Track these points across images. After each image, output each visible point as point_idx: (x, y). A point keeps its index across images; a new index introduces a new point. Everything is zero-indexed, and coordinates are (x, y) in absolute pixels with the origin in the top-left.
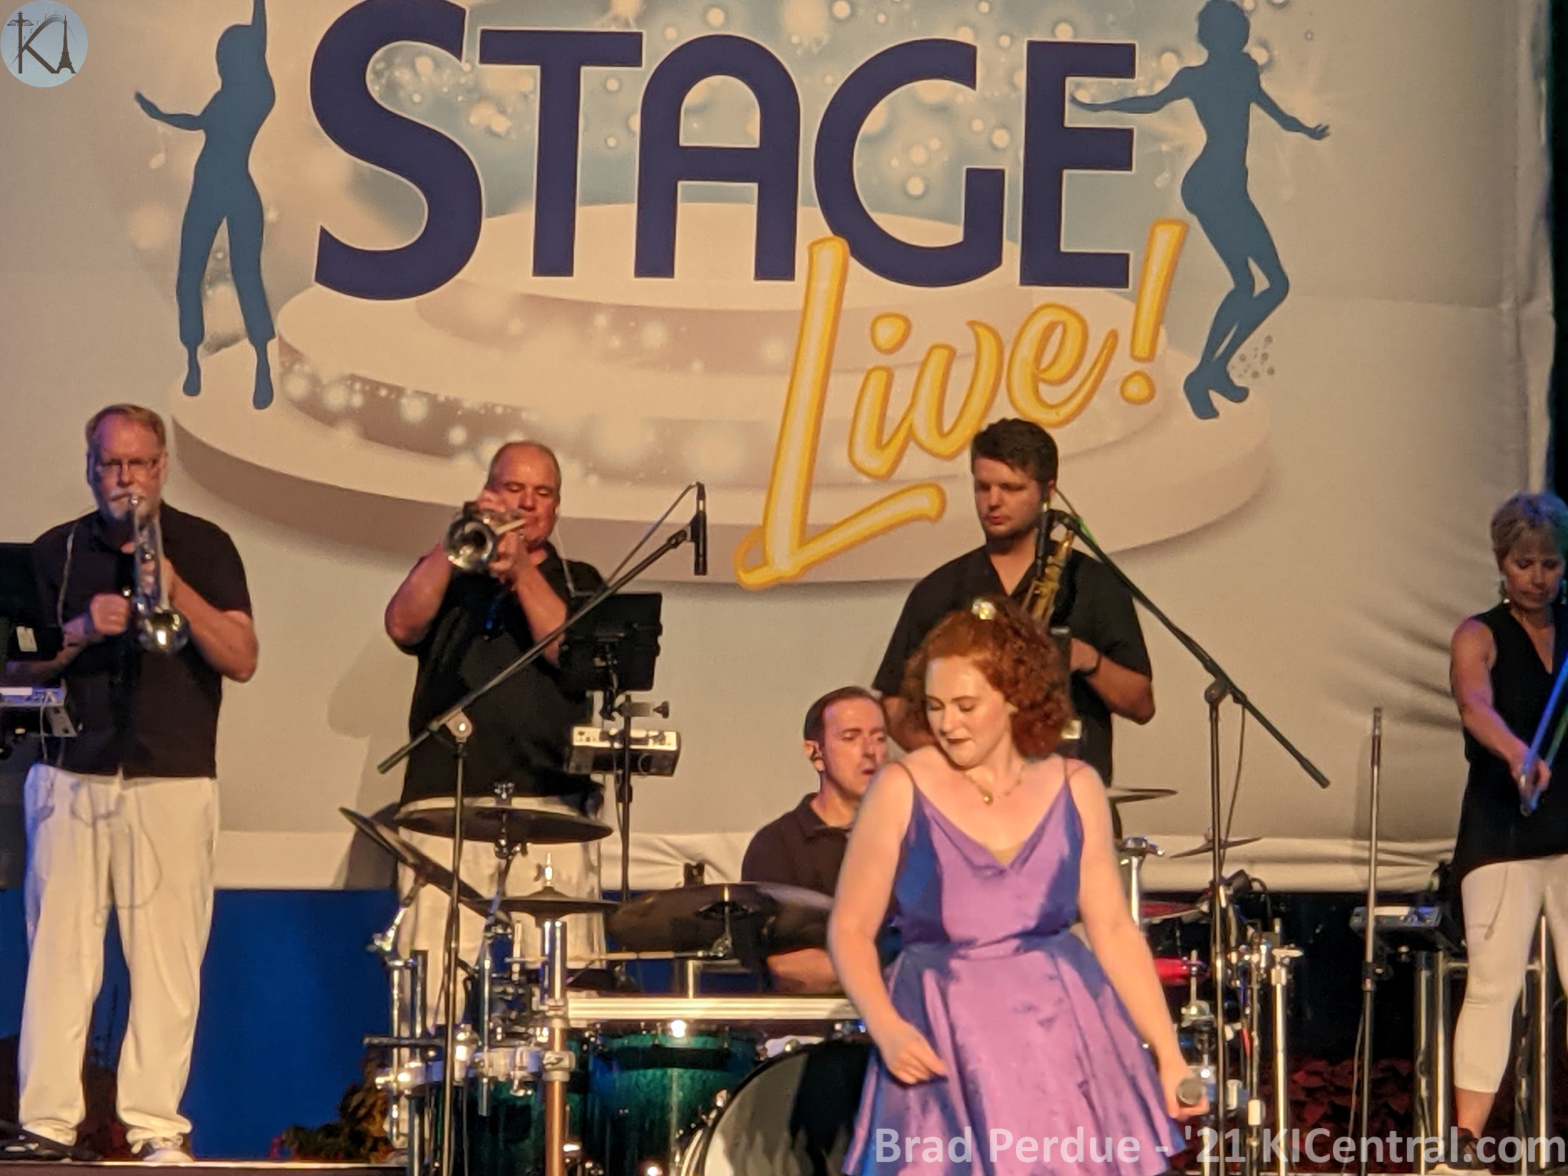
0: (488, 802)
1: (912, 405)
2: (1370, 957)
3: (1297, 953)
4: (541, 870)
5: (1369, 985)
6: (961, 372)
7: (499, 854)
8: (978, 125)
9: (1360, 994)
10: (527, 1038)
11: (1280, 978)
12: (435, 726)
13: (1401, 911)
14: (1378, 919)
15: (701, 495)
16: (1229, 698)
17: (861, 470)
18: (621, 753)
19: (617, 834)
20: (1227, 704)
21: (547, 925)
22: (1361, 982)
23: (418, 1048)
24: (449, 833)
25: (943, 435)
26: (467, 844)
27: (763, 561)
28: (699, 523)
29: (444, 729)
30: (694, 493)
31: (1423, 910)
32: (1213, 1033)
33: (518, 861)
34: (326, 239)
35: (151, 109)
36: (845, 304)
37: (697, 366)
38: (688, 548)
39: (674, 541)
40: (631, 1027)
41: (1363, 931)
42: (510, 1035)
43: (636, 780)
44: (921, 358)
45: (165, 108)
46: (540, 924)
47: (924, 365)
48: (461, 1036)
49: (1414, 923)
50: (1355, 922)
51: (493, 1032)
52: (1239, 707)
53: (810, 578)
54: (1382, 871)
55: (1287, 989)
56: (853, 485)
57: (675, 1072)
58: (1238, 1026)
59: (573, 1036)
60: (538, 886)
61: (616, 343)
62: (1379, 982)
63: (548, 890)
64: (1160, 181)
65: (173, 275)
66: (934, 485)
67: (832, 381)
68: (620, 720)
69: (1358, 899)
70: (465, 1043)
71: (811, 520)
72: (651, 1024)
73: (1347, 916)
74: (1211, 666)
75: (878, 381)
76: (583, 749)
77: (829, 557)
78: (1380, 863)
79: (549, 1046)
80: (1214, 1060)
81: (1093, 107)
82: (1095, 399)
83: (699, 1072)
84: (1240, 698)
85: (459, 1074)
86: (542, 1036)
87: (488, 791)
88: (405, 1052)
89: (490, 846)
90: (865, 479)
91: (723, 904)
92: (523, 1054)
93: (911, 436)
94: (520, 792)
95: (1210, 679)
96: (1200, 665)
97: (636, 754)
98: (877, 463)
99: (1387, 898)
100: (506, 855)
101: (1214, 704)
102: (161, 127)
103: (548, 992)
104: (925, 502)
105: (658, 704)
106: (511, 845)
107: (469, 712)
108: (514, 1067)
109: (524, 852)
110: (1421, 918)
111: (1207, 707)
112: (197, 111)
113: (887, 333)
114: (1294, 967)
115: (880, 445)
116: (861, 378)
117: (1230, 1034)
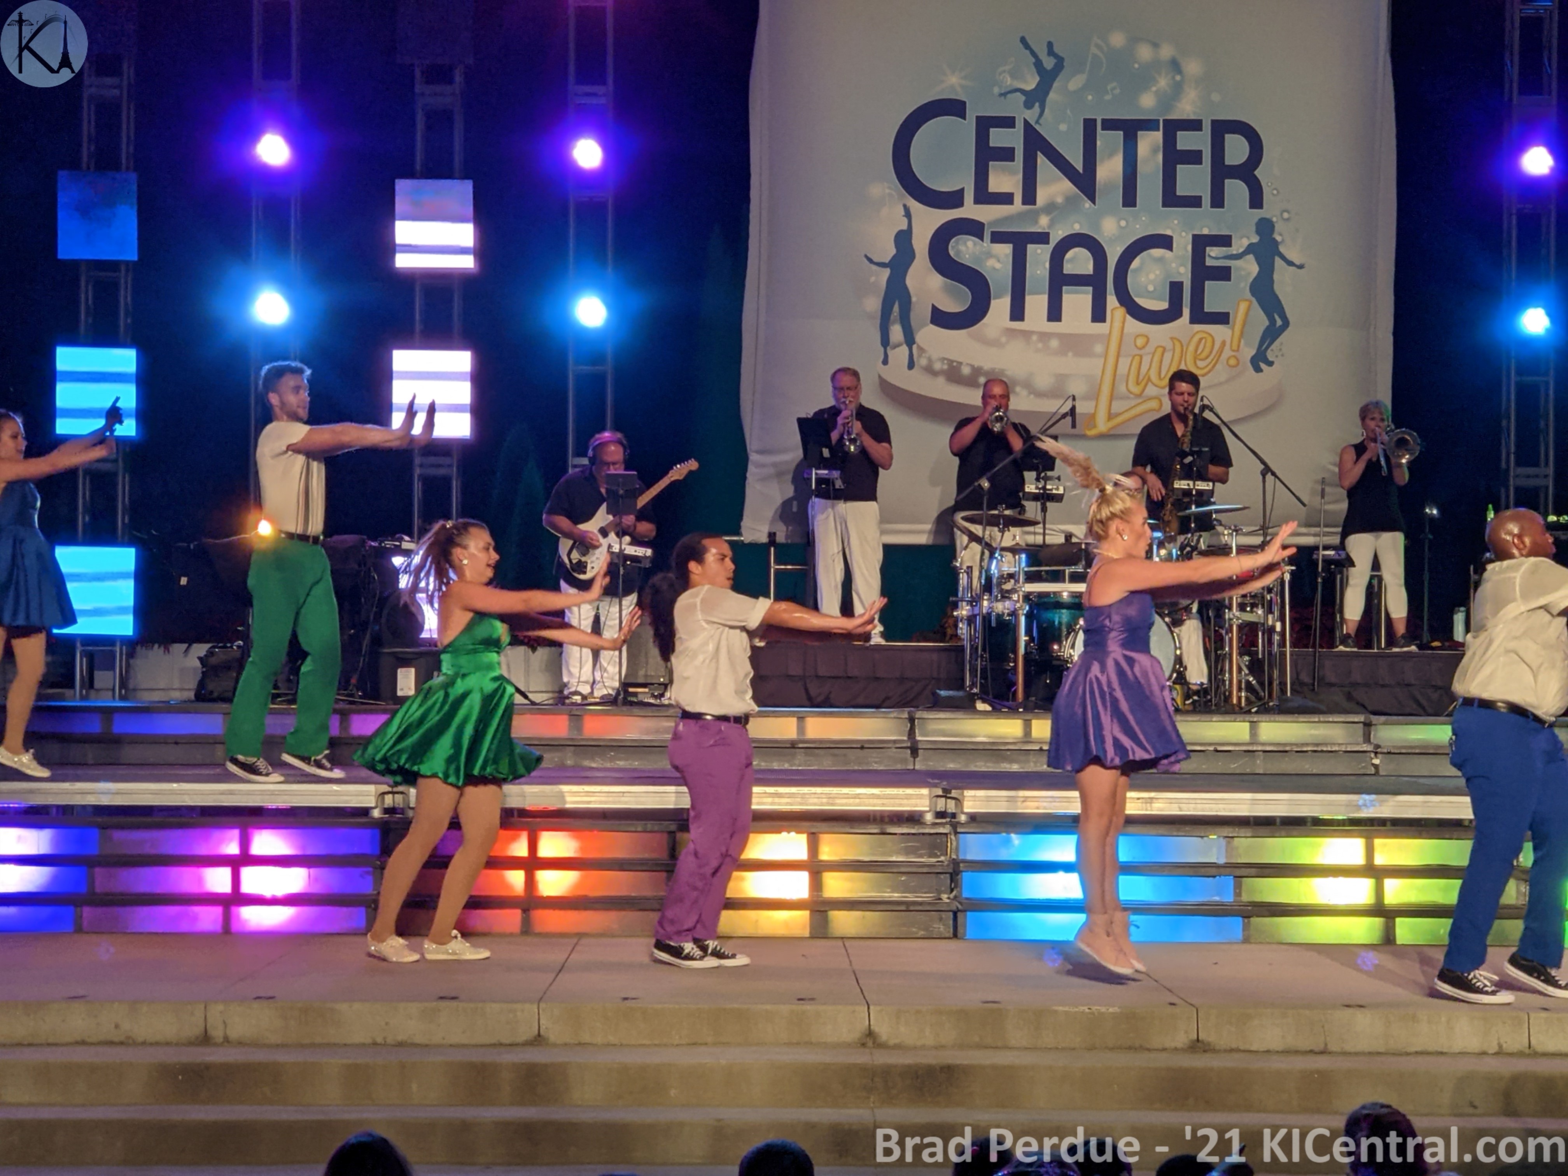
0: (996, 512)
1: (1149, 369)
2: (1320, 569)
3: (1293, 568)
4: (1015, 537)
5: (1320, 580)
6: (1168, 356)
7: (1000, 531)
8: (1174, 265)
9: (1317, 582)
10: (1009, 598)
11: (1287, 577)
12: (976, 484)
13: (1332, 553)
14: (1323, 555)
15: (1074, 399)
16: (1269, 474)
17: (1131, 393)
18: (1042, 494)
19: (1041, 525)
20: (1269, 477)
21: (1017, 557)
22: (1316, 579)
23: (970, 603)
24: (980, 523)
25: (1160, 379)
26: (988, 528)
27: (1095, 426)
28: (1073, 409)
29: (980, 485)
30: (1071, 399)
31: (1340, 552)
32: (1263, 597)
33: (1007, 533)
34: (934, 308)
35: (870, 261)
36: (1125, 331)
37: (1070, 354)
38: (1069, 419)
39: (1064, 416)
40: (1047, 594)
41: (1318, 560)
42: (1003, 597)
43: (1048, 504)
44: (1153, 350)
45: (876, 260)
46: (1014, 557)
47: (1154, 354)
48: (985, 597)
49: (1337, 557)
50: (1315, 556)
51: (997, 596)
52: (1273, 477)
53: (1112, 433)
54: (1325, 538)
55: (1291, 582)
56: (1128, 398)
57: (1064, 611)
58: (1272, 595)
59: (1027, 597)
60: (1014, 543)
61: (1040, 345)
62: (1323, 578)
63: (1017, 544)
64: (1242, 285)
65: (878, 321)
66: (1158, 398)
67: (1121, 360)
68: (1043, 482)
69: (1316, 548)
70: (987, 600)
71: (1112, 411)
72: (1054, 593)
73: (1311, 554)
74: (1263, 462)
75: (1137, 359)
76: (1029, 493)
77: (1118, 425)
78: (1324, 536)
79: (1018, 601)
80: (1263, 607)
81: (1216, 258)
82: (1219, 367)
83: (1073, 611)
84: (1273, 474)
85: (985, 611)
86: (1015, 597)
87: (995, 509)
88: (964, 604)
89: (996, 529)
90: (1132, 396)
91: (1081, 549)
92: (1007, 604)
93: (1149, 380)
94: (1007, 508)
95: (1262, 467)
96: (1258, 461)
97: (1048, 494)
98: (1136, 390)
99: (1326, 548)
100: (1002, 531)
101: (1264, 475)
102: (874, 267)
103: (1017, 581)
104: (1154, 404)
105: (1057, 476)
106: (1004, 527)
107: (989, 480)
108: (1005, 608)
109: (1009, 530)
110: (1339, 555)
111: (1261, 477)
112: (887, 261)
113: (1140, 342)
114: (1292, 573)
115: (1138, 383)
116: (1130, 359)
117: (1269, 598)
